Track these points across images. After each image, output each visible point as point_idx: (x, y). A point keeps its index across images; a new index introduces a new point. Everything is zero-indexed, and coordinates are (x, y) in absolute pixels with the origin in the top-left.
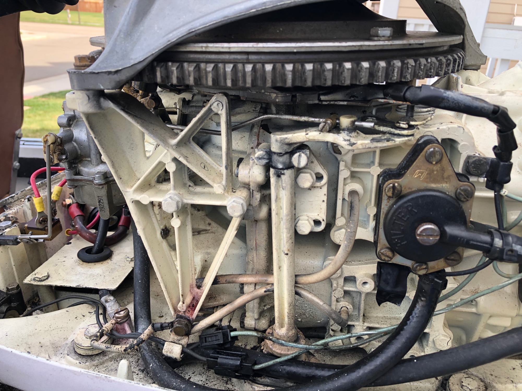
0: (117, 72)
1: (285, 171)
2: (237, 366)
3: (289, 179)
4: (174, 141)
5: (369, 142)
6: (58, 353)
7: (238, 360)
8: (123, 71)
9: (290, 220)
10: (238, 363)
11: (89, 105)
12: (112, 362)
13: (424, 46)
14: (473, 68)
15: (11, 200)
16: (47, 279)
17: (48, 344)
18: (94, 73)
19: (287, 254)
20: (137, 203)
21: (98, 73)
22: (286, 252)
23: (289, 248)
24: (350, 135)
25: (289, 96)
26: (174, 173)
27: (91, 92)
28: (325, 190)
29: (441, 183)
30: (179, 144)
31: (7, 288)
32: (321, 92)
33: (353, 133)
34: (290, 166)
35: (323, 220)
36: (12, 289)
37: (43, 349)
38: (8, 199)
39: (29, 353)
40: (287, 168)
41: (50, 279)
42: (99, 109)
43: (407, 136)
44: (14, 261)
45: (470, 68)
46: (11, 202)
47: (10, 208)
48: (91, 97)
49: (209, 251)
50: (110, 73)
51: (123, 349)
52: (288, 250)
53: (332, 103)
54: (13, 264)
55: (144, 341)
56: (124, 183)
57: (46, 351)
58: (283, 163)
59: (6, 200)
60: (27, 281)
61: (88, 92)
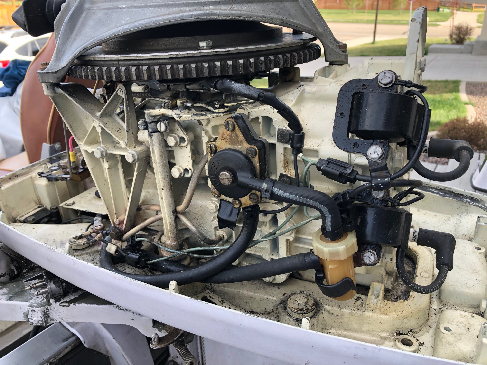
0: (56, 72)
1: (153, 134)
2: (136, 259)
3: (156, 139)
4: (98, 114)
5: (190, 116)
6: (63, 247)
7: (138, 256)
8: (59, 71)
9: (161, 166)
10: (137, 257)
11: (48, 91)
12: (87, 256)
13: (230, 52)
14: (338, 63)
15: (64, 154)
16: (72, 205)
17: (59, 241)
18: (46, 73)
19: (163, 189)
20: (86, 151)
21: (48, 73)
22: (162, 188)
23: (163, 185)
24: (182, 111)
25: (165, 85)
26: (101, 133)
27: (48, 83)
28: (189, 149)
29: (238, 145)
30: (102, 115)
31: (50, 208)
32: (186, 83)
33: (184, 110)
34: (156, 131)
35: (190, 169)
36: (53, 209)
37: (54, 243)
38: (63, 153)
39: (46, 244)
40: (154, 132)
41: (74, 205)
42: (54, 94)
43: (219, 113)
44: (59, 192)
45: (336, 64)
46: (64, 156)
47: (63, 159)
48: (49, 86)
49: (149, 191)
50: (53, 73)
51: (82, 243)
52: (163, 187)
53: (195, 90)
54: (58, 194)
55: (96, 241)
56: (79, 139)
57: (56, 244)
58: (152, 129)
59: (61, 154)
60: (61, 205)
61: (47, 84)
